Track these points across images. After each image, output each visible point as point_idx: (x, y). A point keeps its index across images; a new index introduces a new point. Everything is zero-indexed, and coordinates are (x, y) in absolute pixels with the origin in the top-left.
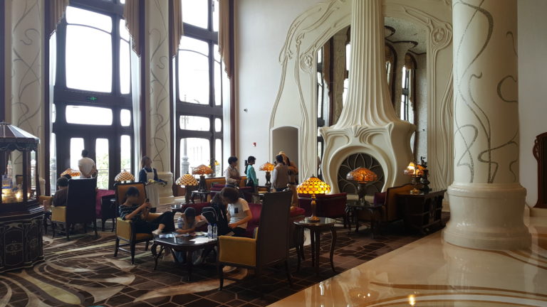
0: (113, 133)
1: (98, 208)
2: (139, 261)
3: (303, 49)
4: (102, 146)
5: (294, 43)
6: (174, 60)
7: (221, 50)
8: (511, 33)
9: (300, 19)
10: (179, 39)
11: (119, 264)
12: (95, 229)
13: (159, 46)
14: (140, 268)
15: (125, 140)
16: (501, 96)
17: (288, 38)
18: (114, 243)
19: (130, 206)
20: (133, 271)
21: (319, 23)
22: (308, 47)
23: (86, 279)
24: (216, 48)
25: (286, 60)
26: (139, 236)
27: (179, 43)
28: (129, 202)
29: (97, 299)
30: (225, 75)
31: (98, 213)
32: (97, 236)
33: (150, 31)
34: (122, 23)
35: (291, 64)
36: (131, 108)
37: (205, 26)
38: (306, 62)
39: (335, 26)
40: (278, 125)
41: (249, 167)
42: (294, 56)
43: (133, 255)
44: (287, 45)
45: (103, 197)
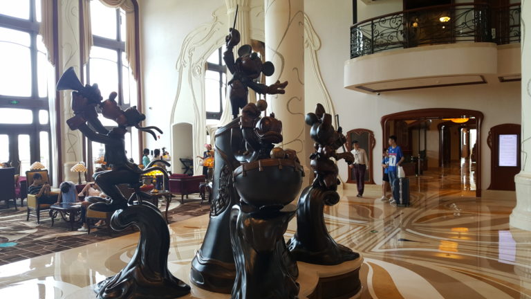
0: (33, 130)
1: (18, 190)
2: (43, 223)
3: (195, 60)
4: (24, 141)
5: (187, 55)
6: (85, 68)
7: (128, 57)
8: (297, 69)
9: (192, 35)
10: (89, 49)
11: (28, 224)
12: (15, 205)
13: (71, 57)
14: (42, 226)
15: (43, 136)
16: (289, 110)
17: (182, 50)
18: (26, 214)
19: (36, 186)
20: (37, 227)
21: (205, 40)
22: (197, 59)
23: (5, 232)
24: (124, 55)
25: (181, 67)
26: (42, 205)
27: (89, 53)
28: (36, 184)
29: (10, 240)
30: (132, 78)
31: (17, 193)
32: (17, 210)
33: (63, 45)
34: (39, 38)
35: (185, 71)
36: (47, 109)
37: (114, 37)
38: (197, 70)
39: (217, 43)
40: (177, 121)
41: (144, 157)
42: (188, 65)
43: (39, 219)
44: (182, 55)
45: (21, 182)
